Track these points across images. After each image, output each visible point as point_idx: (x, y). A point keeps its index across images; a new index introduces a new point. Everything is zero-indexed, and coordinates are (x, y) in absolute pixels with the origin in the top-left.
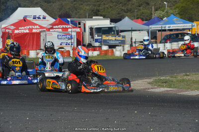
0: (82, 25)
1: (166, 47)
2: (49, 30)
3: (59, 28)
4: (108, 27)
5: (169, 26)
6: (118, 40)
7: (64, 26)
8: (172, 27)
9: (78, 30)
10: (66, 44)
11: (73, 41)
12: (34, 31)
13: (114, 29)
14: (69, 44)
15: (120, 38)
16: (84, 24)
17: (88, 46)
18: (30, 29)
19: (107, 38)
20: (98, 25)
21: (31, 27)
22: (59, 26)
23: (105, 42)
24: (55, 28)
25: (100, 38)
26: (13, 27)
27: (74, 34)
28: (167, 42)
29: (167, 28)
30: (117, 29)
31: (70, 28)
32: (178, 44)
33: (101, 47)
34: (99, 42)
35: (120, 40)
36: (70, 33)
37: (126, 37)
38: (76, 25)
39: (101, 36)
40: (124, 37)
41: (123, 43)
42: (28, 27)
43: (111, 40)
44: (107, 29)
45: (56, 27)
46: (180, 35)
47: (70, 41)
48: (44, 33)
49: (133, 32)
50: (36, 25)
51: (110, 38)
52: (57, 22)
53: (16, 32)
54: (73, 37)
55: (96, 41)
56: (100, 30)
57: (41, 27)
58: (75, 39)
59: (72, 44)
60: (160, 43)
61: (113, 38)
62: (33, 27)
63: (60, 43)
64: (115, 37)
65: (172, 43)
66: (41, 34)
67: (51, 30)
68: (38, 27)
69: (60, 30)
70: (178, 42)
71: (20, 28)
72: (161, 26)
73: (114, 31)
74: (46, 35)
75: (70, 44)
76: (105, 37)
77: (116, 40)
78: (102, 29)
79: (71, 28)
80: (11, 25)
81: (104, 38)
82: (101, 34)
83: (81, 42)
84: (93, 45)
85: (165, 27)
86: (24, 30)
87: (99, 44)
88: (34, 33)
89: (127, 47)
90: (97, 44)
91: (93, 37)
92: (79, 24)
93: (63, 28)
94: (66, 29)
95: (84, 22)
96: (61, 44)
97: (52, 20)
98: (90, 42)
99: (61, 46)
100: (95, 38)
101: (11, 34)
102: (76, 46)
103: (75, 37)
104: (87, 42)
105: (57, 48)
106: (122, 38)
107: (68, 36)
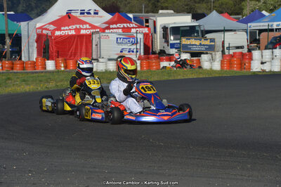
0: (151, 24)
2: (103, 30)
3: (118, 28)
4: (190, 26)
5: (278, 23)
6: (204, 45)
7: (125, 25)
9: (146, 30)
10: (129, 52)
11: (138, 47)
12: (83, 32)
13: (197, 28)
14: (133, 52)
15: (208, 42)
16: (155, 22)
17: (159, 53)
18: (78, 30)
19: (188, 42)
20: (175, 23)
21: (78, 26)
22: (118, 25)
23: (186, 49)
24: (113, 28)
25: (178, 41)
26: (52, 27)
27: (140, 36)
28: (276, 48)
29: (275, 27)
30: (202, 29)
31: (133, 28)
34: (176, 48)
35: (207, 45)
36: (135, 35)
37: (216, 40)
38: (141, 23)
39: (180, 39)
40: (212, 40)
41: (211, 48)
42: (74, 27)
43: (193, 45)
44: (188, 28)
45: (114, 26)
47: (134, 47)
48: (98, 35)
49: (227, 34)
50: (86, 23)
51: (193, 41)
52: (116, 19)
53: (58, 33)
54: (139, 40)
55: (172, 46)
56: (177, 31)
57: (93, 27)
58: (142, 44)
59: (137, 52)
60: (266, 48)
61: (197, 42)
62: (81, 26)
63: (120, 50)
64: (200, 40)
66: (95, 38)
67: (106, 31)
68: (88, 26)
69: (120, 31)
71: (62, 28)
72: (267, 24)
73: (197, 32)
74: (100, 38)
75: (135, 50)
76: (185, 41)
77: (201, 45)
78: (181, 29)
79: (136, 28)
80: (50, 24)
81: (183, 43)
82: (179, 37)
83: (149, 48)
84: (167, 53)
85: (272, 26)
86: (68, 31)
87: (176, 50)
88: (83, 35)
89: (218, 56)
90: (173, 51)
91: (167, 41)
92: (147, 21)
93: (124, 28)
94: (129, 29)
95: (154, 19)
96: (121, 52)
97: (108, 17)
98: (162, 49)
99: (121, 54)
100: (171, 42)
101: (51, 37)
102: (142, 54)
103: (142, 40)
104: (159, 48)
105: (116, 57)
106: (211, 42)
107: (131, 40)
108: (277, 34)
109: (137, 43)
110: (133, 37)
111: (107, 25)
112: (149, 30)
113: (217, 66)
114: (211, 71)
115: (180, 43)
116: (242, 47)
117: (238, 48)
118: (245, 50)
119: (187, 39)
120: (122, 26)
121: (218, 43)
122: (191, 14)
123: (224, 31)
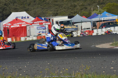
0: (51, 21)
1: (103, 30)
2: (31, 24)
3: (37, 23)
4: (67, 21)
5: (104, 18)
6: (73, 28)
7: (40, 22)
8: (106, 18)
9: (49, 23)
10: (42, 33)
11: (46, 31)
12: (23, 25)
13: (70, 22)
14: (44, 32)
15: (75, 27)
16: (53, 20)
18: (20, 25)
20: (61, 20)
21: (20, 23)
22: (37, 22)
24: (35, 23)
26: (10, 24)
27: (47, 26)
28: (103, 28)
29: (102, 20)
30: (72, 22)
31: (44, 23)
35: (75, 28)
36: (45, 25)
38: (47, 21)
40: (77, 26)
41: (77, 29)
42: (19, 24)
45: (36, 22)
46: (111, 23)
48: (29, 27)
50: (24, 22)
51: (69, 27)
52: (36, 20)
53: (12, 27)
56: (61, 23)
57: (27, 23)
58: (48, 29)
59: (46, 32)
60: (99, 28)
61: (71, 27)
62: (22, 23)
63: (39, 32)
64: (72, 26)
65: (107, 28)
66: (27, 27)
67: (33, 24)
68: (25, 23)
69: (38, 24)
71: (14, 24)
72: (99, 19)
74: (30, 27)
75: (45, 32)
77: (72, 28)
78: (64, 22)
85: (101, 19)
86: (17, 25)
88: (23, 27)
92: (49, 20)
94: (42, 23)
95: (52, 18)
96: (39, 33)
97: (33, 19)
99: (39, 34)
101: (9, 28)
105: (37, 35)
106: (76, 27)
107: (43, 27)
108: (103, 22)
109: (46, 29)
110: (44, 26)
111: (33, 22)
112: (50, 23)
116: (89, 28)
117: (88, 29)
118: (91, 30)
119: (66, 26)
121: (79, 27)
122: (67, 16)
123: (82, 22)
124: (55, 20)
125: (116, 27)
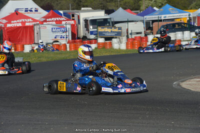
0: (76, 18)
2: (42, 23)
3: (53, 21)
4: (104, 19)
5: (165, 15)
6: (114, 32)
7: (58, 19)
8: (168, 16)
9: (72, 22)
10: (61, 38)
11: (67, 34)
12: (27, 24)
13: (109, 20)
14: (64, 38)
15: (116, 30)
16: (79, 16)
17: (83, 38)
18: (23, 23)
19: (103, 30)
20: (93, 17)
21: (23, 20)
22: (53, 19)
23: (101, 35)
24: (49, 21)
25: (96, 30)
26: (4, 21)
27: (69, 27)
29: (163, 18)
30: (112, 20)
31: (64, 20)
32: (176, 35)
33: (96, 39)
34: (94, 35)
35: (116, 32)
36: (65, 25)
37: (122, 28)
38: (69, 17)
39: (97, 28)
40: (120, 28)
41: (119, 34)
42: (21, 21)
43: (107, 32)
44: (102, 20)
45: (50, 19)
46: (177, 25)
47: (65, 34)
48: (38, 27)
49: (130, 23)
50: (29, 18)
51: (106, 29)
52: (51, 15)
53: (9, 25)
54: (68, 29)
55: (92, 33)
56: (95, 22)
57: (34, 20)
58: (70, 32)
59: (67, 38)
60: (157, 33)
61: (109, 30)
62: (26, 20)
63: (54, 36)
64: (111, 28)
67: (44, 23)
68: (31, 20)
69: (54, 23)
70: (175, 32)
71: (12, 22)
72: (157, 16)
73: (109, 23)
74: (39, 28)
75: (65, 37)
76: (100, 29)
77: (112, 32)
78: (98, 21)
79: (65, 21)
80: (3, 19)
81: (99, 31)
82: (96, 26)
83: (75, 35)
84: (88, 38)
85: (161, 18)
86: (17, 24)
87: (95, 36)
88: (27, 27)
89: (124, 39)
90: (92, 37)
91: (88, 30)
92: (73, 16)
93: (56, 21)
94: (59, 22)
95: (78, 14)
96: (55, 38)
97: (45, 13)
98: (85, 35)
99: (55, 40)
100: (91, 30)
101: (4, 28)
102: (70, 39)
103: (70, 29)
104: (82, 35)
105: (52, 41)
106: (118, 29)
107: (62, 29)
108: (165, 23)
109: (67, 31)
110: (64, 27)
111: (45, 19)
112: (75, 22)
113: (123, 47)
114: (120, 50)
115: (97, 31)
116: (140, 33)
117: (138, 33)
118: (143, 35)
119: (102, 28)
120: (55, 20)
121: (124, 31)
122: (104, 10)
123: (128, 21)
124: (83, 17)
125: (186, 32)
